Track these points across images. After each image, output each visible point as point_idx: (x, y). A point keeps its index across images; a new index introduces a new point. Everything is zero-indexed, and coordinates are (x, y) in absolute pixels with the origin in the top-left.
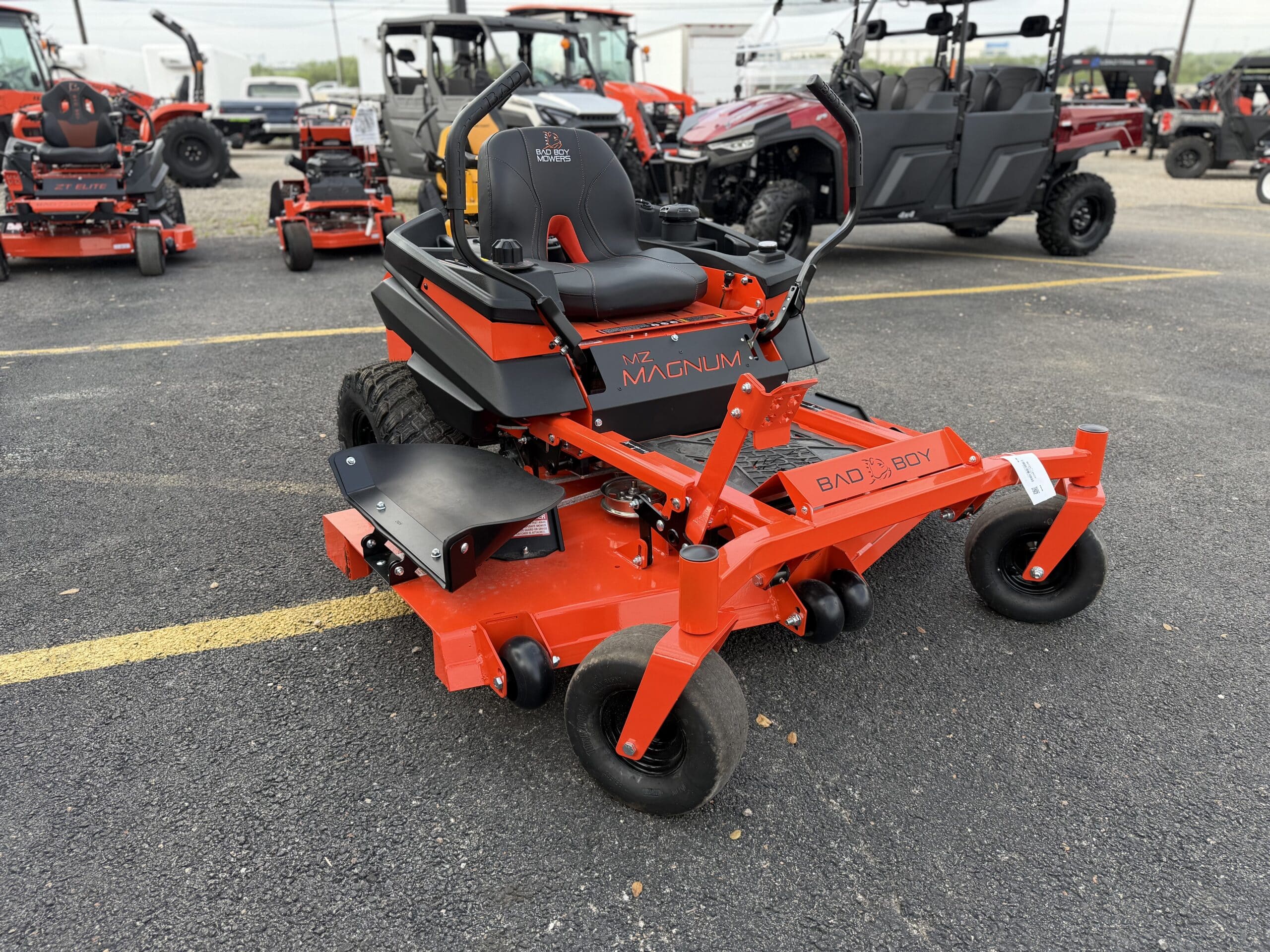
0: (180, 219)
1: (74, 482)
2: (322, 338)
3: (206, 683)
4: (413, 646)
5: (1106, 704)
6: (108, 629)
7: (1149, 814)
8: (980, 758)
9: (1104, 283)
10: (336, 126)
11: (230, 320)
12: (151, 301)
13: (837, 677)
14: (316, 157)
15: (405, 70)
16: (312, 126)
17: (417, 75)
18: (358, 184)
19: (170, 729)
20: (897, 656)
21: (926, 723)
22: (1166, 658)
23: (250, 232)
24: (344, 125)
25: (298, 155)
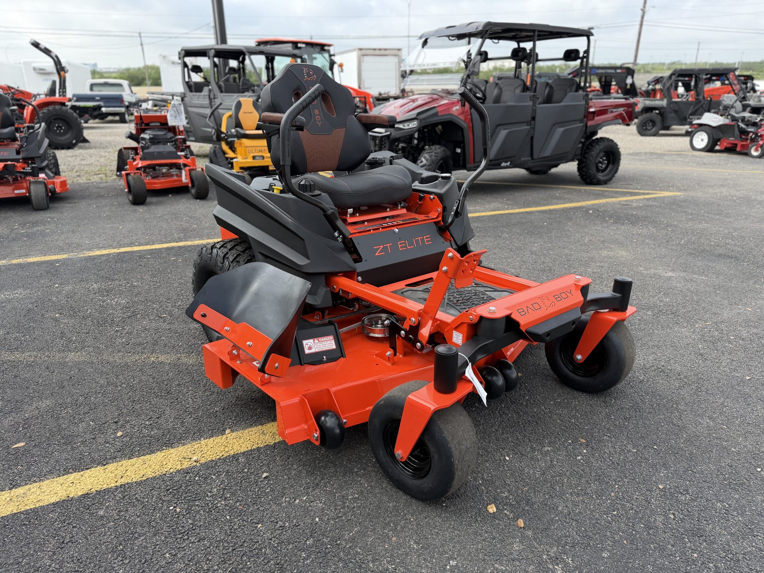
0: (57, 173)
1: (9, 361)
2: (160, 250)
3: (127, 510)
4: (263, 473)
5: (699, 482)
6: (50, 472)
7: (746, 559)
8: (637, 527)
9: (620, 201)
10: (158, 114)
11: (97, 239)
12: (42, 228)
13: (537, 476)
14: (147, 133)
16: (142, 114)
17: (204, 81)
18: (173, 149)
19: (107, 549)
20: (569, 458)
21: (598, 505)
22: (725, 448)
23: (101, 179)
24: (163, 113)
25: (134, 132)
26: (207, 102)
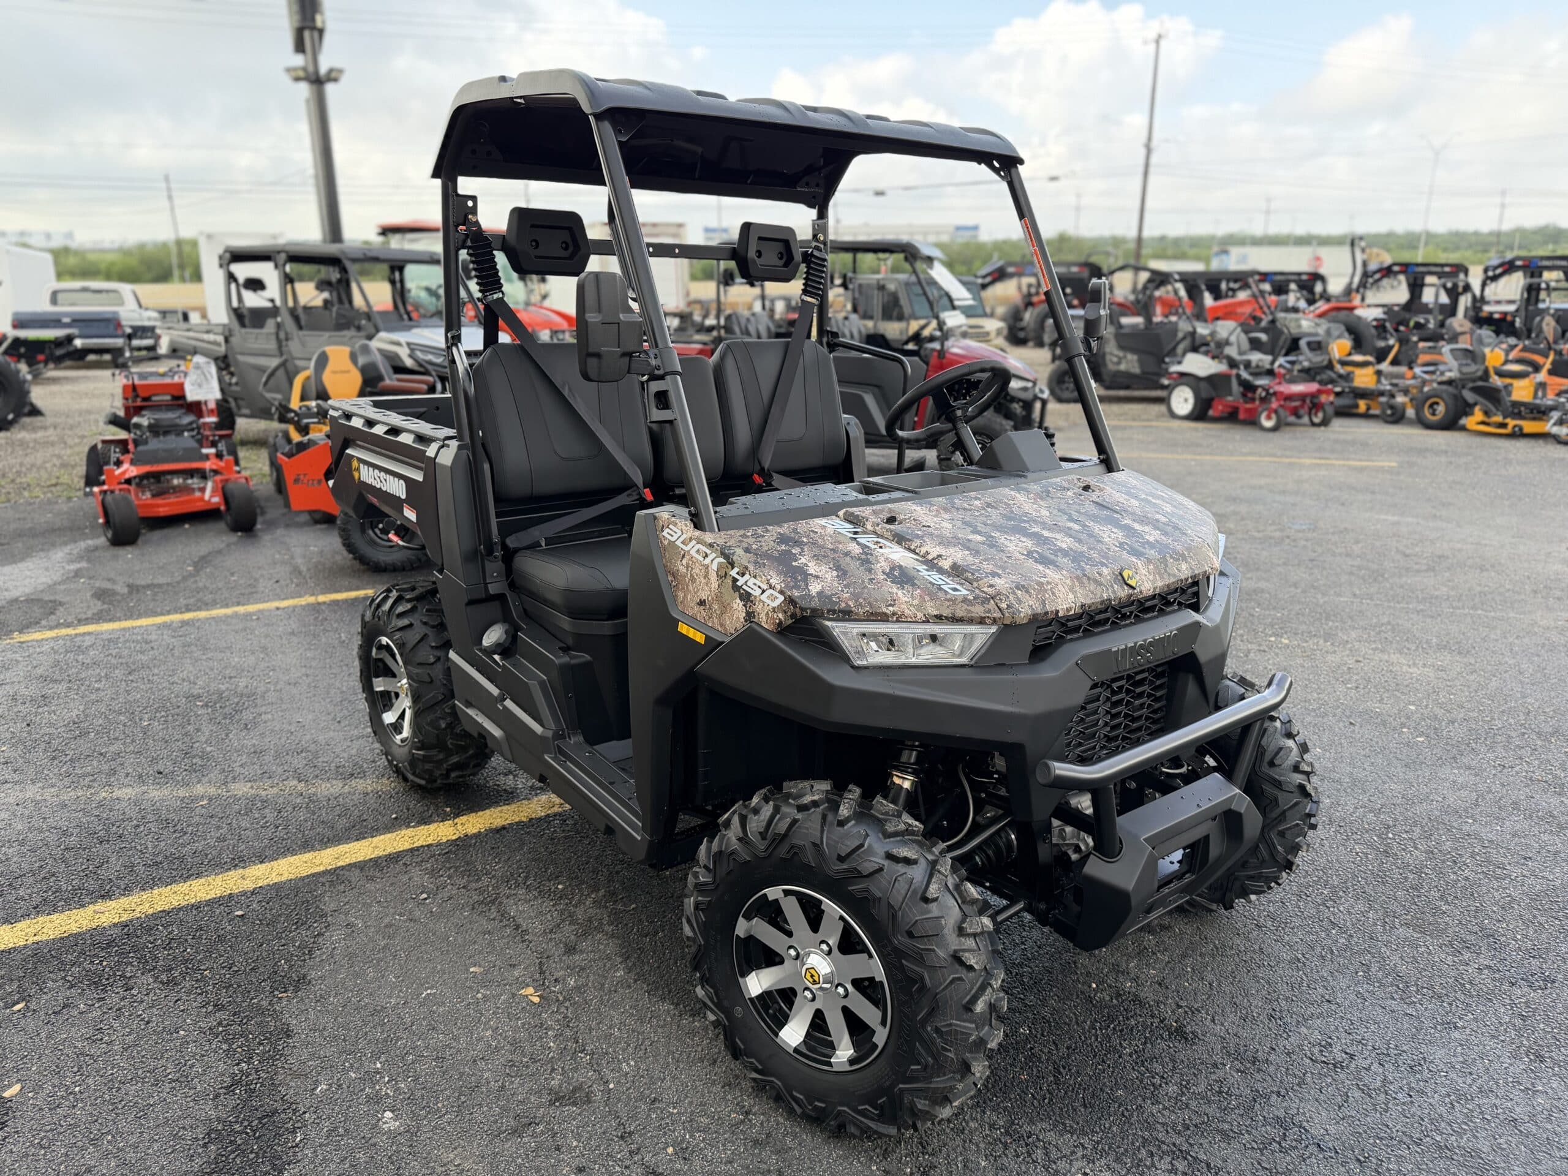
10: (167, 380)
14: (143, 416)
15: (253, 300)
16: (137, 382)
17: (269, 305)
18: (193, 444)
24: (176, 379)
25: (121, 413)
26: (272, 345)
